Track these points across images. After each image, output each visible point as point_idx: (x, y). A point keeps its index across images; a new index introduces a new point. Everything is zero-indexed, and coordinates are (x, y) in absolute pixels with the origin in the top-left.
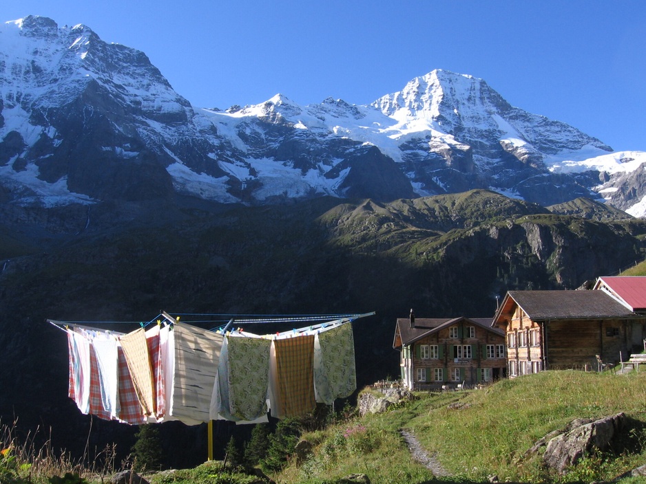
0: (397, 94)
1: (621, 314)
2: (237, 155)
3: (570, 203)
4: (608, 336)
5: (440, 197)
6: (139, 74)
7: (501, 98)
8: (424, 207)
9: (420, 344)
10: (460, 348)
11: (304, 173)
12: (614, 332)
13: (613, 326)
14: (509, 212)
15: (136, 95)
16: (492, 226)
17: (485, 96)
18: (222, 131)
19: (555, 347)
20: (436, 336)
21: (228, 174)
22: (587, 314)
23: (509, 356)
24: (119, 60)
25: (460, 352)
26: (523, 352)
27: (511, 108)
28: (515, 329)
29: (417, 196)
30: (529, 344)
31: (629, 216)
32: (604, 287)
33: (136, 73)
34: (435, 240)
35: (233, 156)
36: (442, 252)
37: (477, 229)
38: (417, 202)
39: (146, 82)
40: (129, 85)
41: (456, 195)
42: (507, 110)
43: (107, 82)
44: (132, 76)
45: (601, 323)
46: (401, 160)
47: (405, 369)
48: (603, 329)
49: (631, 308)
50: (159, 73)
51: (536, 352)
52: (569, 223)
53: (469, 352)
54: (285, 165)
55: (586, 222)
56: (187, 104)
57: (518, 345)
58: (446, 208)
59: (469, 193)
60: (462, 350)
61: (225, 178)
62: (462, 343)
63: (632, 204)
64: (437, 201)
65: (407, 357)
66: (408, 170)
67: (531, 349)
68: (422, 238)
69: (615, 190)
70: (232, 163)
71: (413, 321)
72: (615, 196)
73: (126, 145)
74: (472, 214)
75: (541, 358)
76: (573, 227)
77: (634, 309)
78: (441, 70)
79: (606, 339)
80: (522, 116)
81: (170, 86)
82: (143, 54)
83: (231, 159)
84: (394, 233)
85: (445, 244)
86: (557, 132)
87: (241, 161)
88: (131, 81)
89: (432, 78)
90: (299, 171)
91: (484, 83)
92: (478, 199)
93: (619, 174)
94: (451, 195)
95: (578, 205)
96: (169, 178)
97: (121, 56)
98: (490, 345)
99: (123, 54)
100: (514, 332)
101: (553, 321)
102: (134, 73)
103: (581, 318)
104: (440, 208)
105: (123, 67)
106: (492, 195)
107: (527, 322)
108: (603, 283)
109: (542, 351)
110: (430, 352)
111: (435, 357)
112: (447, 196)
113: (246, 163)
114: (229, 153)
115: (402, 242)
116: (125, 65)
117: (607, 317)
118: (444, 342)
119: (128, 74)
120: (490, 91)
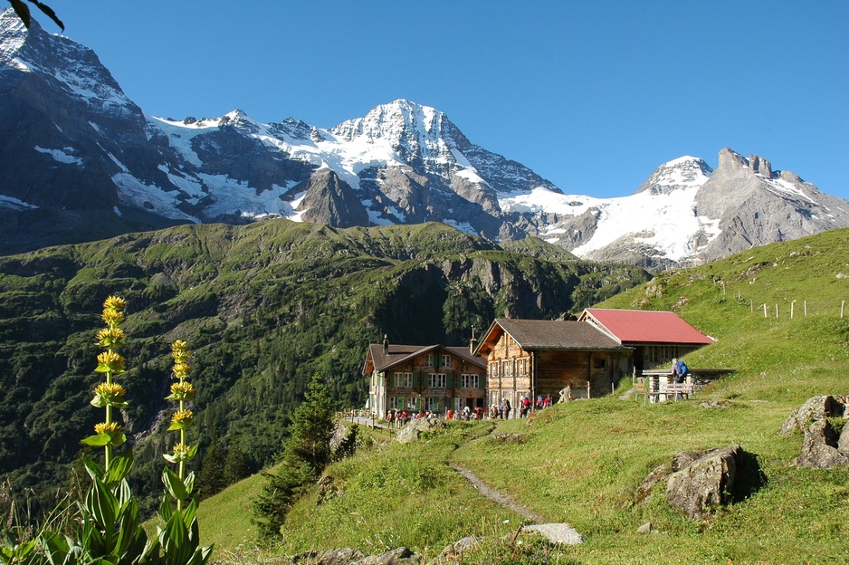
0: (359, 120)
1: (610, 346)
2: (190, 169)
3: (521, 241)
4: (595, 367)
5: (397, 227)
6: (86, 73)
7: (461, 134)
8: (379, 235)
9: (394, 371)
10: (434, 376)
11: (258, 193)
12: (601, 364)
13: (603, 357)
14: (462, 246)
15: (81, 96)
16: (445, 258)
17: (447, 130)
18: (174, 142)
19: (544, 378)
20: (411, 363)
21: (177, 189)
22: (577, 345)
23: (490, 386)
24: (64, 54)
25: (434, 381)
26: (507, 382)
27: (470, 145)
28: (500, 359)
29: (373, 225)
30: (515, 374)
31: (575, 258)
32: (589, 318)
33: (83, 72)
34: (389, 270)
35: (185, 170)
36: (395, 282)
37: (431, 261)
38: (373, 231)
39: (93, 82)
40: (75, 83)
41: (412, 226)
42: (466, 146)
43: (47, 77)
44: (79, 73)
45: (589, 354)
46: (358, 187)
47: (375, 396)
48: (592, 360)
49: (619, 341)
50: (109, 74)
51: (525, 382)
52: (518, 260)
53: (444, 381)
54: (239, 183)
55: (535, 261)
56: (138, 110)
57: (501, 374)
58: (401, 238)
59: (425, 225)
60: (437, 379)
61: (176, 193)
62: (437, 371)
63: (577, 246)
64: (392, 231)
65: (379, 384)
66: (365, 198)
67: (518, 379)
68: (376, 267)
69: (562, 231)
70: (184, 177)
71: (386, 346)
72: (562, 237)
73: (67, 148)
74: (426, 246)
75: (530, 388)
76: (522, 265)
77: (623, 342)
78: (404, 100)
79: (593, 371)
80: (480, 153)
81: (120, 90)
82: (92, 51)
83: (182, 173)
84: (348, 260)
85: (399, 274)
86: (511, 172)
87: (194, 176)
88: (77, 79)
89: (394, 107)
90: (253, 190)
91: (446, 117)
92: (433, 232)
93: (567, 217)
94: (407, 226)
95: (528, 244)
96: (113, 188)
97: (66, 51)
98: (465, 375)
99: (68, 48)
100: (498, 361)
101: (543, 350)
102: (80, 71)
103: (571, 348)
104: (395, 238)
105: (68, 63)
106: (447, 228)
107: (514, 352)
108: (589, 314)
109: (531, 381)
110: (404, 380)
111: (409, 385)
112: (403, 227)
113: (198, 179)
114: (181, 167)
115: (355, 270)
116: (70, 61)
117: (597, 348)
118: (418, 371)
119: (73, 71)
120: (451, 125)
